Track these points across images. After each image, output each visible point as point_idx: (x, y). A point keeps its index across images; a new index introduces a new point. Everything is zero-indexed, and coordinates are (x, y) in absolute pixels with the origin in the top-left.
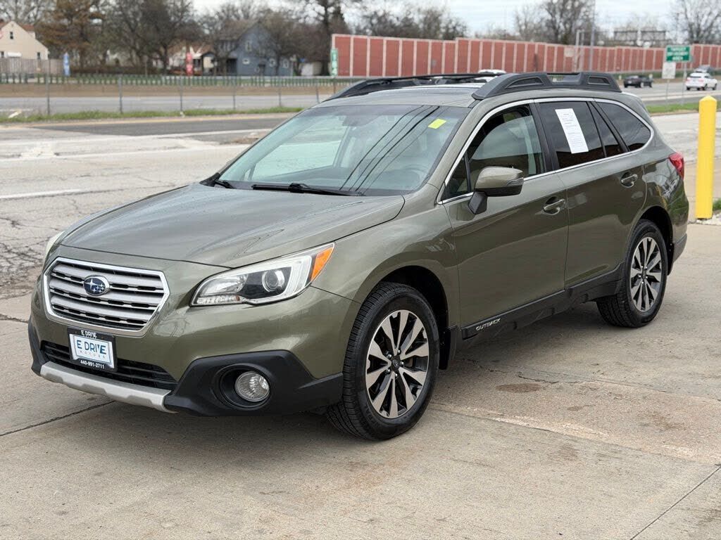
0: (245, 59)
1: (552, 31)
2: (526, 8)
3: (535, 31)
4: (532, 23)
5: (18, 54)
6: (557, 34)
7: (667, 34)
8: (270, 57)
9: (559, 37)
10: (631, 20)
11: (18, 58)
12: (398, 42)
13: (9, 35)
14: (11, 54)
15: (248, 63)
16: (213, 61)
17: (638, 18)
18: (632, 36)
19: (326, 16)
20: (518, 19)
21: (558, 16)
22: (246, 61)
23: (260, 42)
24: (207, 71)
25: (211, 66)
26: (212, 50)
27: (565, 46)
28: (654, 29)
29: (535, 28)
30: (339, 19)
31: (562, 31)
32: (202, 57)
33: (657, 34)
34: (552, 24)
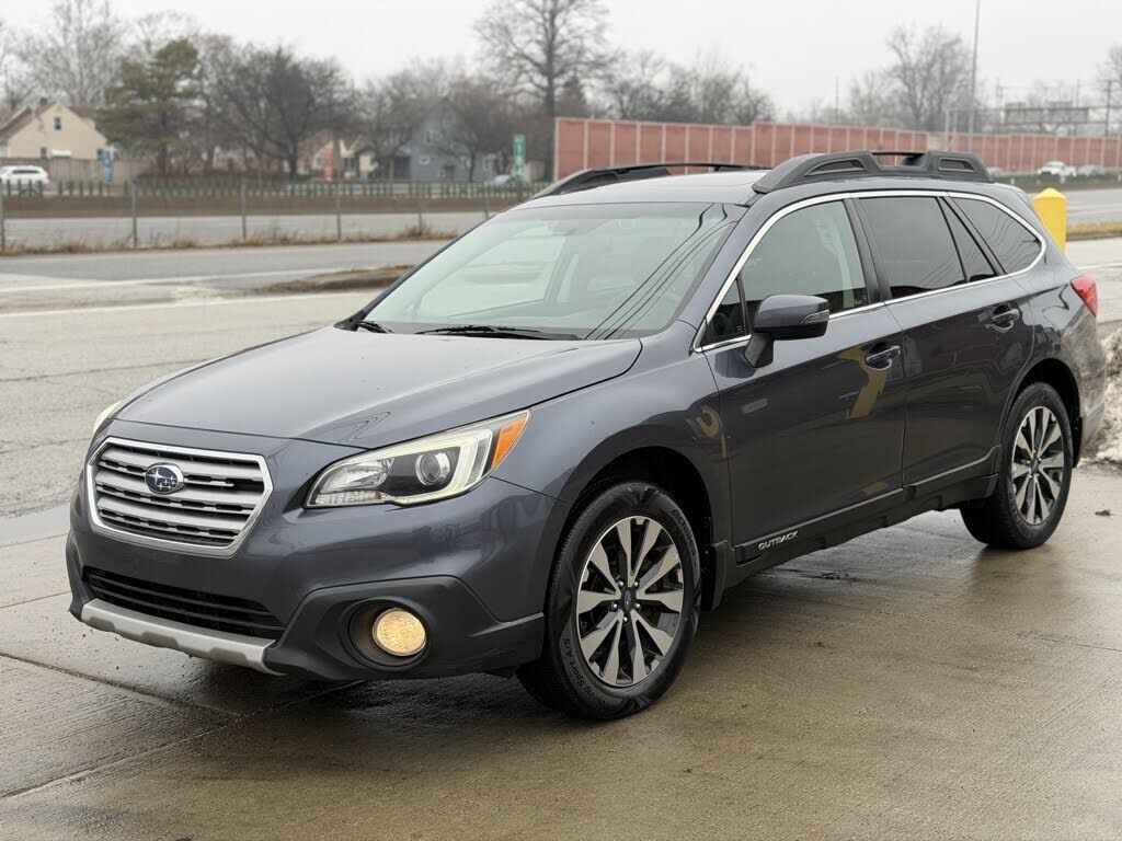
0: (422, 157)
1: (910, 110)
2: (870, 78)
3: (883, 111)
4: (879, 98)
5: (67, 153)
6: (917, 116)
7: (1091, 113)
8: (461, 154)
9: (922, 119)
10: (1034, 92)
11: (67, 158)
12: (660, 128)
13: (53, 123)
14: (56, 152)
15: (427, 163)
16: (373, 161)
17: (1046, 89)
18: (1036, 116)
19: (550, 89)
20: (856, 91)
21: (918, 89)
22: (424, 160)
23: (443, 131)
24: (364, 177)
25: (371, 168)
26: (371, 144)
27: (928, 133)
28: (1069, 106)
29: (883, 106)
30: (574, 96)
31: (926, 111)
32: (357, 155)
33: (1073, 113)
34: (909, 100)
